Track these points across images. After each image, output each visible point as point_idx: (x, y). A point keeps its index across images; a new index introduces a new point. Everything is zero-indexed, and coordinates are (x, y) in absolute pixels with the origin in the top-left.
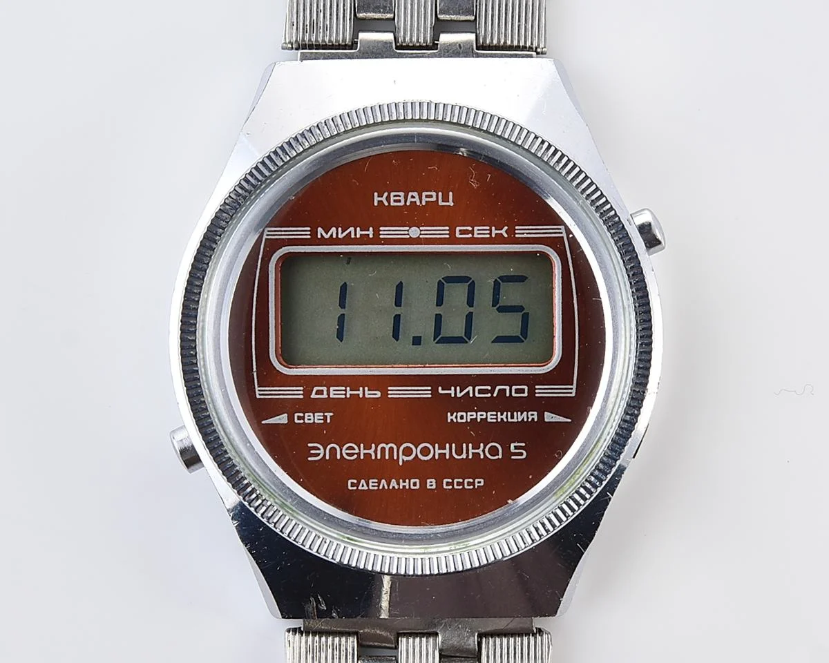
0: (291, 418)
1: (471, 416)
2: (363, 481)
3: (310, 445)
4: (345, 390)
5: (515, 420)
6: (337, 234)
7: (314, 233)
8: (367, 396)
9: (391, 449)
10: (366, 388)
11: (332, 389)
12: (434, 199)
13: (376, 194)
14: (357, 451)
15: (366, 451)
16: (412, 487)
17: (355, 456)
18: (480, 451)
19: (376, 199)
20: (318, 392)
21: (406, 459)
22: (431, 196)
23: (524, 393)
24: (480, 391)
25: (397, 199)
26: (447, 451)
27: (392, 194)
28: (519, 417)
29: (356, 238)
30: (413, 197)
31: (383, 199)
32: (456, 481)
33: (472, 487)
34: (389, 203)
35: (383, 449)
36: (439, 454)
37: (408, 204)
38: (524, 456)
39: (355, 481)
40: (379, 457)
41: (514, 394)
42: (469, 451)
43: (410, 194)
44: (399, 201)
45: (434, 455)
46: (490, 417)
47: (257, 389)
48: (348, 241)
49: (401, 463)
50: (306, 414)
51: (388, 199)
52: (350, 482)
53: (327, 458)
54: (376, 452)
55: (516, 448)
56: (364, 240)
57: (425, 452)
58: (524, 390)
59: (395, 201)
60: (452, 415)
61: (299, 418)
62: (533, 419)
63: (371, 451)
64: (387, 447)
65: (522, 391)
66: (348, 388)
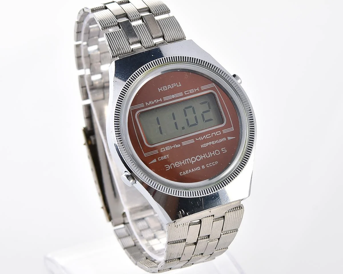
0: (157, 160)
1: (207, 144)
2: (184, 172)
3: (165, 166)
4: (170, 147)
5: (220, 142)
6: (152, 103)
7: (145, 104)
8: (176, 147)
9: (189, 160)
10: (176, 145)
11: (166, 148)
12: (175, 85)
13: (158, 88)
14: (179, 164)
15: (182, 163)
16: (198, 170)
17: (179, 165)
18: (213, 153)
19: (159, 90)
20: (163, 150)
21: (194, 162)
22: (174, 85)
23: (220, 133)
24: (208, 136)
25: (165, 88)
26: (204, 156)
27: (163, 87)
28: (221, 141)
29: (157, 103)
30: (169, 86)
31: (161, 89)
32: (210, 164)
33: (215, 165)
34: (163, 90)
35: (186, 161)
36: (203, 158)
37: (169, 89)
38: (226, 152)
39: (182, 173)
40: (186, 164)
41: (217, 135)
42: (210, 154)
43: (168, 86)
44: (166, 89)
45: (201, 158)
46: (213, 143)
47: (144, 154)
48: (155, 104)
49: (193, 163)
50: (161, 157)
51: (162, 89)
52: (180, 173)
53: (171, 168)
54: (184, 162)
55: (223, 150)
56: (160, 103)
57: (199, 158)
58: (219, 132)
59: (164, 89)
60: (202, 145)
61: (159, 159)
62: (225, 140)
63: (183, 162)
64: (187, 160)
65: (219, 133)
66: (170, 146)
